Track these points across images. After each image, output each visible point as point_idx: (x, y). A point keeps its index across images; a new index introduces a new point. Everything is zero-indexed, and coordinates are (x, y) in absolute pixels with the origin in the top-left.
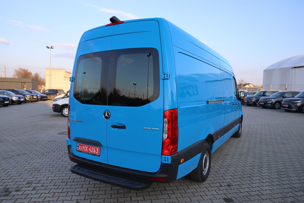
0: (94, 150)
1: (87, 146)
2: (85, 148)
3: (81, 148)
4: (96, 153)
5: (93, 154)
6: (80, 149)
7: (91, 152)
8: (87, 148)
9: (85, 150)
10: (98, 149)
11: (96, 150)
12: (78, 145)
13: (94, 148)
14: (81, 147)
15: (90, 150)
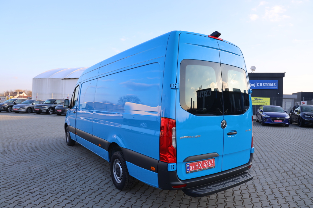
0: (209, 164)
1: (200, 163)
2: (199, 165)
3: (193, 168)
4: (211, 165)
5: (209, 168)
6: (192, 170)
7: (206, 167)
8: (200, 165)
9: (199, 167)
10: (212, 161)
11: (211, 162)
12: (188, 166)
13: (209, 161)
14: (193, 166)
15: (205, 165)
